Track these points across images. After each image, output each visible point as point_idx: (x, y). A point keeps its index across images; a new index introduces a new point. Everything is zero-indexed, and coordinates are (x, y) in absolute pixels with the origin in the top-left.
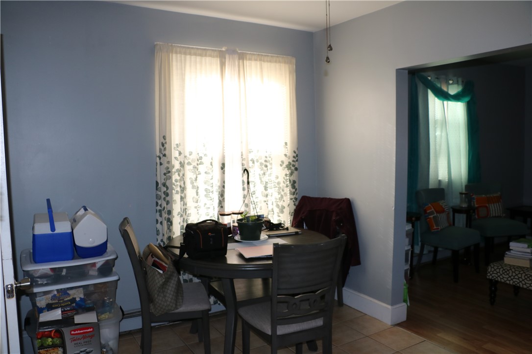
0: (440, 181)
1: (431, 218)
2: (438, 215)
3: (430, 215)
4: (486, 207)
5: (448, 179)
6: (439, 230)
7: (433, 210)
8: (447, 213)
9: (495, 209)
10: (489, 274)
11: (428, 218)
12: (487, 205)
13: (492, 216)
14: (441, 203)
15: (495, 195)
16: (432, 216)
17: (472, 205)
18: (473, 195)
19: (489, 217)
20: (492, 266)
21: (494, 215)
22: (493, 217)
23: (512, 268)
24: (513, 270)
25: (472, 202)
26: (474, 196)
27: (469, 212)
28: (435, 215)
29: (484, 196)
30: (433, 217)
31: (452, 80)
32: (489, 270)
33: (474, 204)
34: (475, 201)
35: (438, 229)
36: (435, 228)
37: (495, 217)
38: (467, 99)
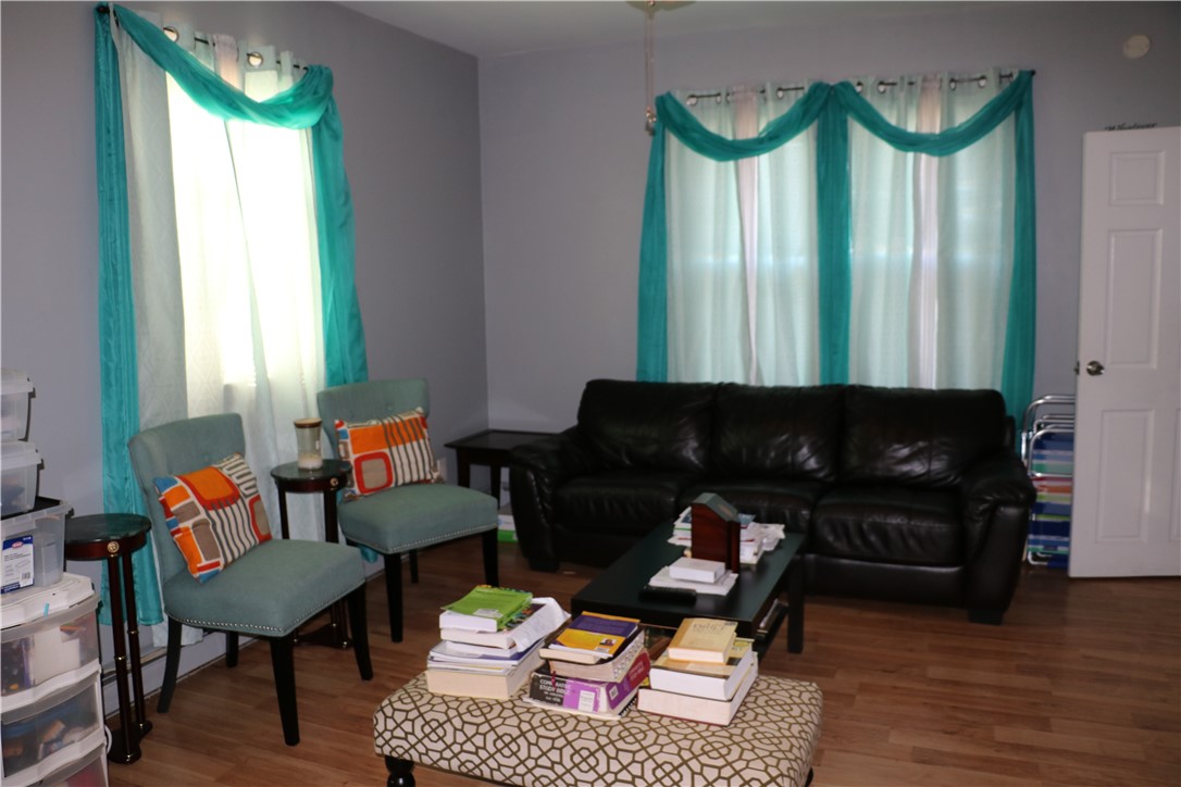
0: (228, 391)
1: (187, 529)
2: (213, 513)
3: (181, 521)
4: (383, 456)
5: (257, 382)
6: (220, 568)
7: (193, 498)
8: (247, 501)
9: (411, 460)
10: (380, 741)
11: (178, 531)
12: (386, 451)
13: (400, 482)
14: (229, 467)
15: (405, 418)
16: (188, 524)
17: (343, 454)
18: (341, 424)
19: (393, 485)
20: (388, 710)
21: (408, 479)
22: (404, 484)
23: (452, 713)
24: (457, 722)
25: (341, 446)
26: (344, 428)
27: (330, 482)
28: (203, 515)
29: (374, 422)
30: (195, 526)
31: (261, 57)
32: (380, 728)
33: (347, 452)
34: (349, 441)
35: (217, 564)
36: (204, 562)
37: (412, 483)
38: (311, 118)
